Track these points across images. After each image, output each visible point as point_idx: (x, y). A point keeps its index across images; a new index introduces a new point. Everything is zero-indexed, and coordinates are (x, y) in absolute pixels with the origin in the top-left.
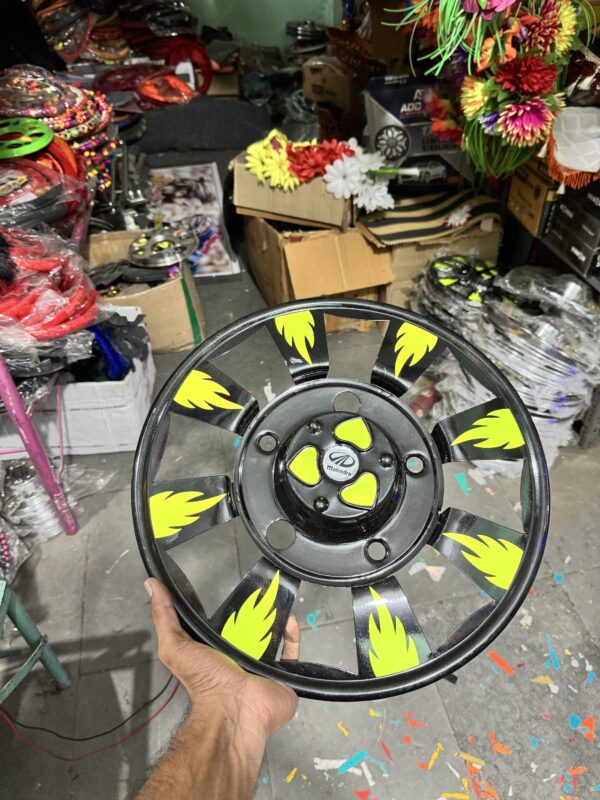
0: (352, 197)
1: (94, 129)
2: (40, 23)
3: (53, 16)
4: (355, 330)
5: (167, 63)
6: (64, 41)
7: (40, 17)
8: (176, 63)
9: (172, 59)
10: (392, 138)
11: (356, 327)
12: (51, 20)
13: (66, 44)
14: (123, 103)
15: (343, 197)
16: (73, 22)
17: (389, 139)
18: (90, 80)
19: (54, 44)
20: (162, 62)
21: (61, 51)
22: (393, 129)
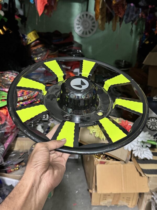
0: (132, 151)
1: (30, 98)
2: (32, 50)
3: (36, 49)
4: (126, 206)
5: (71, 68)
6: (38, 57)
7: (32, 49)
8: (74, 69)
9: (73, 67)
10: (154, 122)
11: (127, 205)
12: (35, 50)
13: (38, 58)
14: (51, 81)
15: (128, 149)
16: (42, 52)
17: (152, 122)
18: (44, 70)
19: (34, 58)
20: (69, 68)
21: (36, 60)
22: (155, 119)
